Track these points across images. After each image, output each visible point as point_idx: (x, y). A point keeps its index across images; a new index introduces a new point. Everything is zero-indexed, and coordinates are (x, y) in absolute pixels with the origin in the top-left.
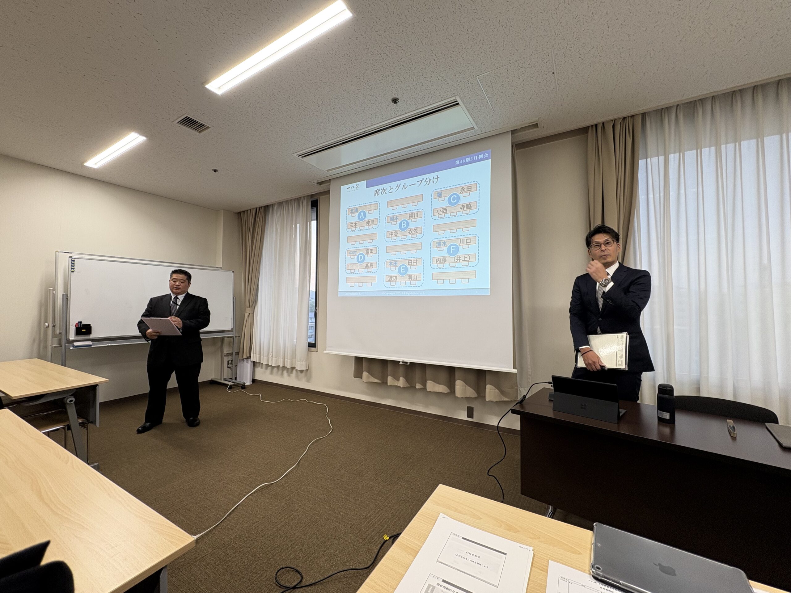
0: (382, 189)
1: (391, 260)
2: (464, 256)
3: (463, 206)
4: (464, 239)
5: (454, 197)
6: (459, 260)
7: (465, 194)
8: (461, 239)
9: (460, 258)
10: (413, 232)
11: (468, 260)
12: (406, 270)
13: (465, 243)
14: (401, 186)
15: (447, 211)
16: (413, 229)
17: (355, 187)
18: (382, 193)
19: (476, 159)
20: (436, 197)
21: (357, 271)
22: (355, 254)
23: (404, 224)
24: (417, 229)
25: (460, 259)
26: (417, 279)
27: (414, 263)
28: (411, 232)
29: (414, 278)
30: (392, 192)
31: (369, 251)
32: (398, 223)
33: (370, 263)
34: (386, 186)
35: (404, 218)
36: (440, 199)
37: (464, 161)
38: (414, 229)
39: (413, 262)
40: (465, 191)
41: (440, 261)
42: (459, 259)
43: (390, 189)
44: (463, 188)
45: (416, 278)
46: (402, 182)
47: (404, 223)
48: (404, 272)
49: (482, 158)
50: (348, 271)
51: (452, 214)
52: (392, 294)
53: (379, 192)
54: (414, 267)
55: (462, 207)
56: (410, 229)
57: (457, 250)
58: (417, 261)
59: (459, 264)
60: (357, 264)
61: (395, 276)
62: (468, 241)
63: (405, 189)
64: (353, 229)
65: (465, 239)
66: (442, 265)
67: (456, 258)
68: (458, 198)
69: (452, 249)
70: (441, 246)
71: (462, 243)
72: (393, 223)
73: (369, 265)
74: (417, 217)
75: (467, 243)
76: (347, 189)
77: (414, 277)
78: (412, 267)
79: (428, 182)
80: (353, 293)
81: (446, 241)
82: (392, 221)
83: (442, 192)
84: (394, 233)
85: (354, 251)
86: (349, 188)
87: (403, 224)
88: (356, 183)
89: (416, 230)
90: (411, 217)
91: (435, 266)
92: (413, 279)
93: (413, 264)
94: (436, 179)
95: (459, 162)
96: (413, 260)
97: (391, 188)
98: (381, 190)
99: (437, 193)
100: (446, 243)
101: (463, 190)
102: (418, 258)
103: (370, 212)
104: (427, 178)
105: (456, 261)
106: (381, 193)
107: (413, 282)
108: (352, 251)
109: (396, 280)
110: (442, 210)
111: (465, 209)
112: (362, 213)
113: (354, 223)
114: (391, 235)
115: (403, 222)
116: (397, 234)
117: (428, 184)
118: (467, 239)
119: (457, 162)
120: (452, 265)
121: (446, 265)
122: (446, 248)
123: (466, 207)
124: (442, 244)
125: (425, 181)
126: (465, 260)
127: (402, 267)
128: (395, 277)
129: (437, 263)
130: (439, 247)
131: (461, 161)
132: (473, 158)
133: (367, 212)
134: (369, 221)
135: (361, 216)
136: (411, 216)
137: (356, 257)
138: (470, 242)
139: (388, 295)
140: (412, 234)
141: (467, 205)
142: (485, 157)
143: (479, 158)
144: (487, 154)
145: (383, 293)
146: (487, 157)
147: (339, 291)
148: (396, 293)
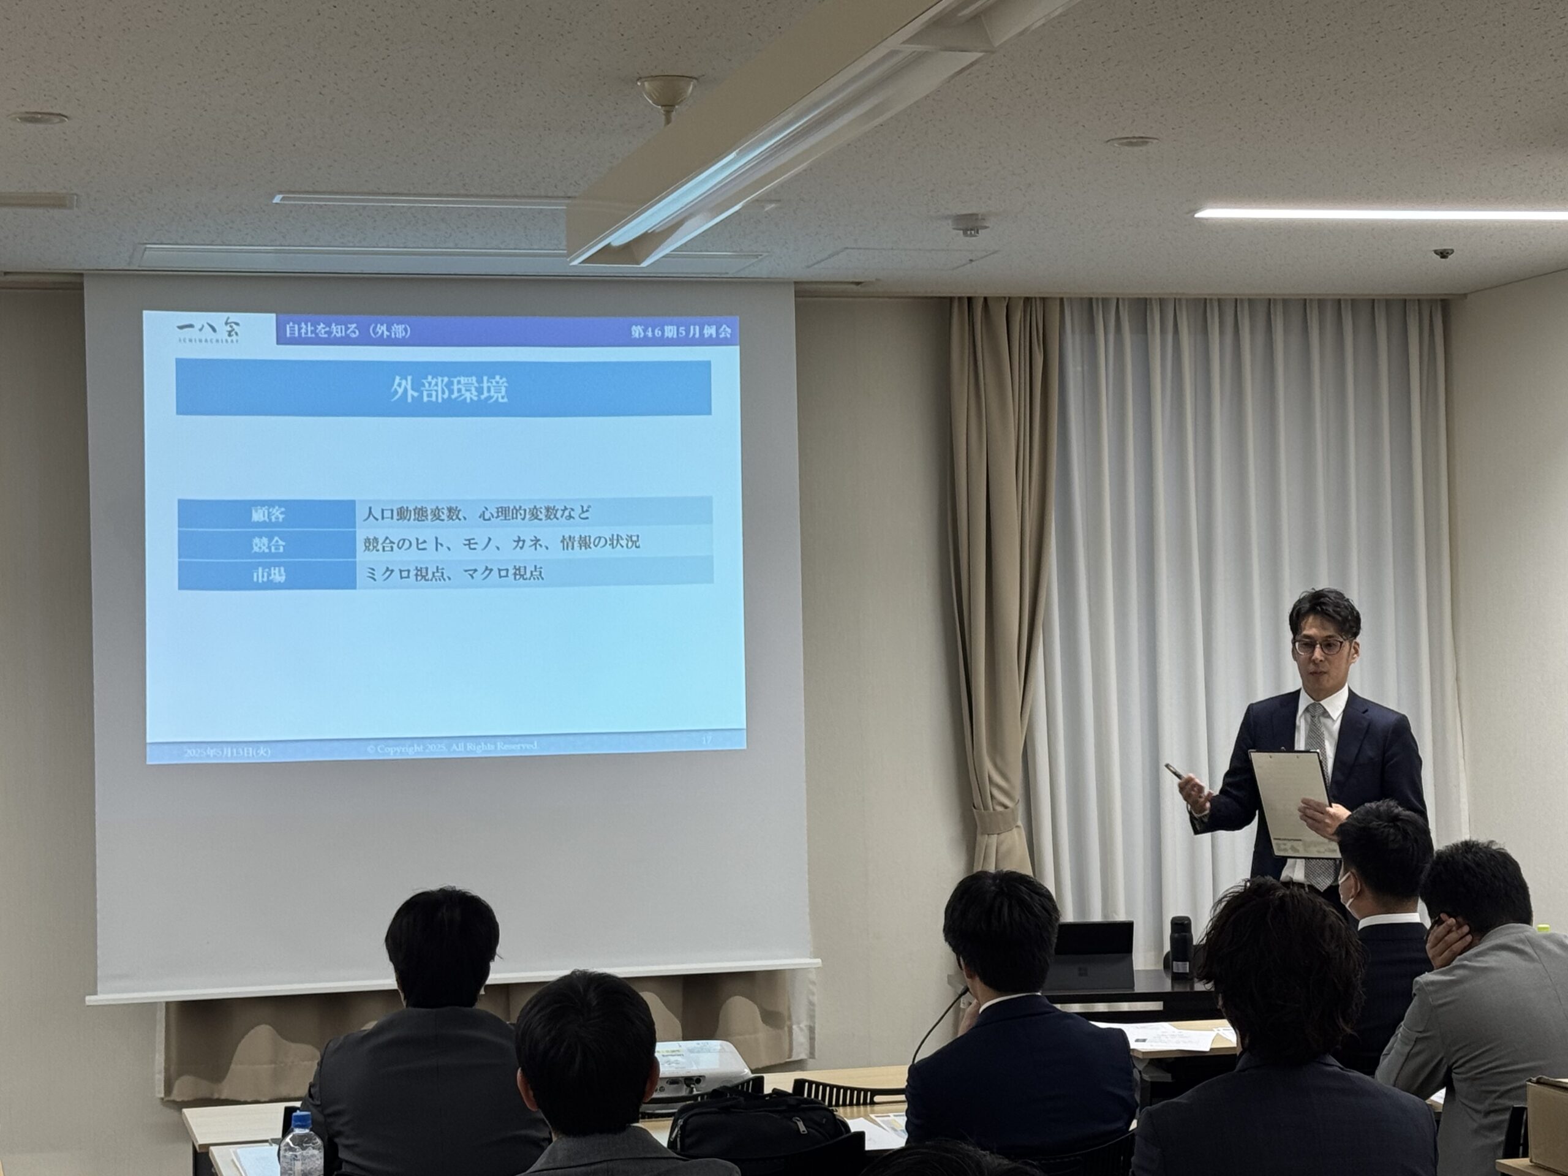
19: (697, 336)
49: (714, 336)
52: (413, 752)
76: (181, 328)
80: (227, 750)
86: (191, 326)
88: (224, 315)
95: (645, 331)
119: (637, 331)
131: (650, 329)
132: (688, 331)
139: (394, 752)
142: (722, 336)
143: (706, 336)
144: (728, 326)
145: (370, 748)
146: (729, 336)
147: (148, 741)
148: (425, 748)
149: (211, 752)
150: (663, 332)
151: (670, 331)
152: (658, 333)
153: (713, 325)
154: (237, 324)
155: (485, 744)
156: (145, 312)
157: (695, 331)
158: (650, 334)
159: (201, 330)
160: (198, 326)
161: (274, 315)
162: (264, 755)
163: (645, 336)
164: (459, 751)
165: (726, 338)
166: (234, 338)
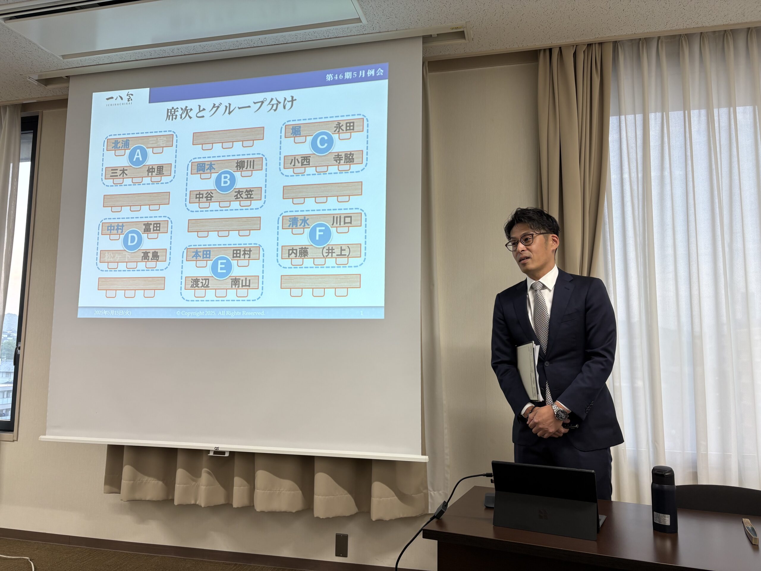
0: (182, 109)
1: (197, 247)
2: (339, 247)
3: (338, 155)
4: (340, 217)
5: (323, 138)
6: (330, 254)
7: (343, 136)
8: (335, 216)
9: (332, 249)
10: (244, 196)
11: (347, 255)
12: (228, 267)
13: (342, 223)
14: (222, 109)
15: (309, 162)
16: (245, 190)
17: (125, 98)
18: (183, 116)
19: (363, 76)
20: (289, 134)
21: (122, 266)
22: (120, 231)
23: (226, 180)
24: (251, 191)
25: (332, 253)
26: (249, 286)
27: (244, 254)
28: (239, 196)
29: (244, 284)
30: (203, 117)
31: (152, 227)
32: (214, 176)
33: (151, 251)
34: (192, 104)
35: (227, 168)
36: (298, 139)
37: (341, 77)
38: (247, 191)
39: (242, 253)
40: (343, 130)
41: (296, 254)
42: (330, 251)
43: (200, 111)
44: (340, 123)
45: (248, 284)
46: (224, 100)
47: (225, 177)
48: (225, 271)
49: (373, 75)
50: (104, 266)
51: (319, 169)
52: (199, 315)
53: (176, 113)
54: (245, 262)
55: (338, 158)
56: (237, 190)
57: (327, 235)
58: (250, 251)
59: (330, 262)
60: (124, 253)
61: (206, 280)
62: (348, 220)
63: (230, 113)
64: (116, 181)
65: (343, 216)
66: (298, 261)
67: (325, 249)
68: (330, 142)
69: (318, 233)
70: (298, 227)
71: (337, 223)
72: (203, 176)
73: (150, 255)
74: (252, 169)
75: (345, 223)
76: (107, 99)
77: (244, 282)
78: (241, 263)
79: (275, 106)
80: (112, 312)
81: (307, 217)
82: (201, 172)
83: (300, 127)
84: (205, 195)
85: (118, 226)
86: (112, 98)
87: (223, 180)
88: (126, 91)
89: (249, 192)
90: (240, 167)
91: (287, 263)
92: (242, 286)
93: (242, 257)
94: (291, 103)
95: (333, 77)
96: (243, 249)
97: (201, 109)
98: (180, 110)
99: (291, 127)
100: (308, 222)
101: (340, 127)
102: (253, 245)
103: (155, 150)
104: (272, 99)
105: (325, 254)
106: (181, 115)
107: (242, 292)
108: (113, 225)
109: (207, 286)
110: (300, 160)
111: (342, 162)
112: (138, 151)
113: (119, 169)
114: (199, 198)
115: (223, 176)
116: (212, 197)
117: (275, 110)
118: (345, 217)
119: (329, 77)
120: (317, 261)
121: (308, 262)
122: (307, 231)
123: (344, 159)
124: (299, 223)
125: (269, 104)
126: (341, 255)
127: (220, 262)
128: (204, 281)
129: (291, 257)
130: (294, 227)
131: (337, 75)
132: (358, 74)
133: (149, 151)
134: (152, 168)
135: (136, 156)
136: (241, 165)
137: (122, 236)
138: (351, 223)
139: (188, 315)
140: (241, 199)
141: (346, 155)
142: (378, 74)
143: (369, 76)
144: (382, 69)
145: (178, 313)
146: (382, 74)
147: (79, 306)
148: (205, 313)
149: (106, 312)
150: (344, 75)
151: (348, 75)
153: (373, 68)
154: (132, 95)
155: (236, 311)
156: (94, 94)
158: (336, 78)
159: (116, 99)
160: (115, 98)
162: (128, 315)
163: (334, 79)
164: (222, 315)
165: (380, 76)
166: (130, 102)
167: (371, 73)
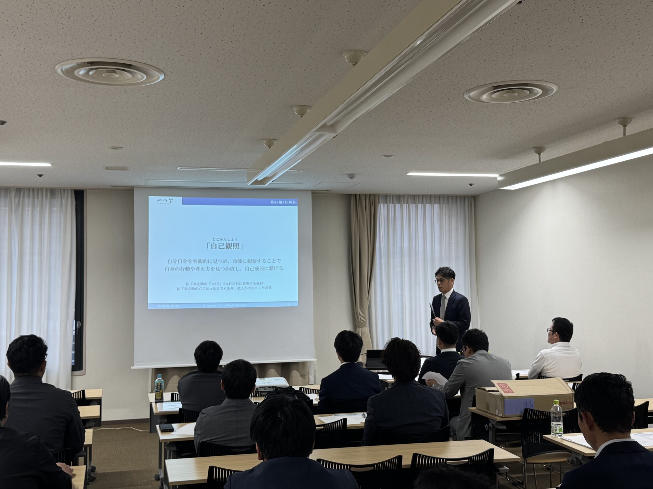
49: (291, 203)
80: (168, 306)
86: (161, 200)
95: (274, 202)
119: (272, 202)
131: (275, 202)
132: (285, 202)
142: (293, 203)
143: (289, 203)
144: (295, 201)
145: (204, 305)
147: (149, 303)
148: (218, 305)
149: (164, 306)
150: (278, 202)
151: (280, 202)
152: (277, 202)
153: (291, 200)
154: (172, 200)
155: (233, 304)
156: (149, 197)
157: (286, 202)
158: (275, 203)
160: (162, 200)
161: (181, 197)
162: (177, 307)
163: (274, 203)
164: (226, 306)
165: (294, 204)
166: (171, 203)
167: (290, 202)
